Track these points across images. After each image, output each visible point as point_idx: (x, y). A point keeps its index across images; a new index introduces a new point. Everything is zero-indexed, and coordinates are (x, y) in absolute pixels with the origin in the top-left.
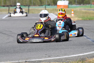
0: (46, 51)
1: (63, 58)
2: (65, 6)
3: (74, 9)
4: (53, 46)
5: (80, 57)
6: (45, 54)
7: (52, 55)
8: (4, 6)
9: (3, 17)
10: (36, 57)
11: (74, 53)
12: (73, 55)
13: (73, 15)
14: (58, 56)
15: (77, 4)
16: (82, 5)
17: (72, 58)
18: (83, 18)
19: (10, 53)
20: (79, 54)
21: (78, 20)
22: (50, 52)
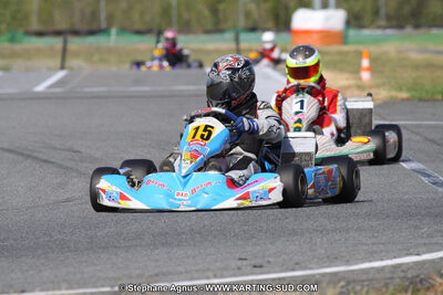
0: (240, 243)
1: (323, 275)
2: (327, 36)
3: (375, 49)
4: (274, 220)
5: (403, 271)
6: (237, 256)
7: (271, 259)
8: (40, 34)
9: (38, 84)
10: (197, 271)
11: (375, 252)
12: (371, 261)
13: (366, 76)
14: (297, 266)
15: (385, 28)
16: (409, 30)
17: (364, 277)
18: (414, 93)
19: (70, 251)
20: (399, 256)
21: (392, 98)
22: (258, 248)
